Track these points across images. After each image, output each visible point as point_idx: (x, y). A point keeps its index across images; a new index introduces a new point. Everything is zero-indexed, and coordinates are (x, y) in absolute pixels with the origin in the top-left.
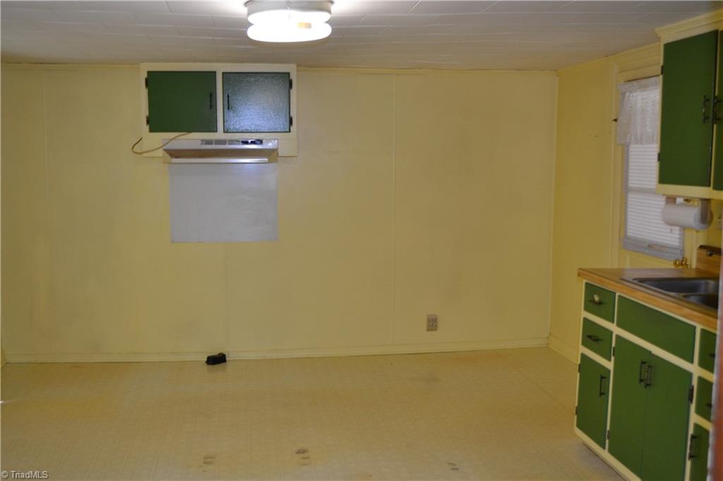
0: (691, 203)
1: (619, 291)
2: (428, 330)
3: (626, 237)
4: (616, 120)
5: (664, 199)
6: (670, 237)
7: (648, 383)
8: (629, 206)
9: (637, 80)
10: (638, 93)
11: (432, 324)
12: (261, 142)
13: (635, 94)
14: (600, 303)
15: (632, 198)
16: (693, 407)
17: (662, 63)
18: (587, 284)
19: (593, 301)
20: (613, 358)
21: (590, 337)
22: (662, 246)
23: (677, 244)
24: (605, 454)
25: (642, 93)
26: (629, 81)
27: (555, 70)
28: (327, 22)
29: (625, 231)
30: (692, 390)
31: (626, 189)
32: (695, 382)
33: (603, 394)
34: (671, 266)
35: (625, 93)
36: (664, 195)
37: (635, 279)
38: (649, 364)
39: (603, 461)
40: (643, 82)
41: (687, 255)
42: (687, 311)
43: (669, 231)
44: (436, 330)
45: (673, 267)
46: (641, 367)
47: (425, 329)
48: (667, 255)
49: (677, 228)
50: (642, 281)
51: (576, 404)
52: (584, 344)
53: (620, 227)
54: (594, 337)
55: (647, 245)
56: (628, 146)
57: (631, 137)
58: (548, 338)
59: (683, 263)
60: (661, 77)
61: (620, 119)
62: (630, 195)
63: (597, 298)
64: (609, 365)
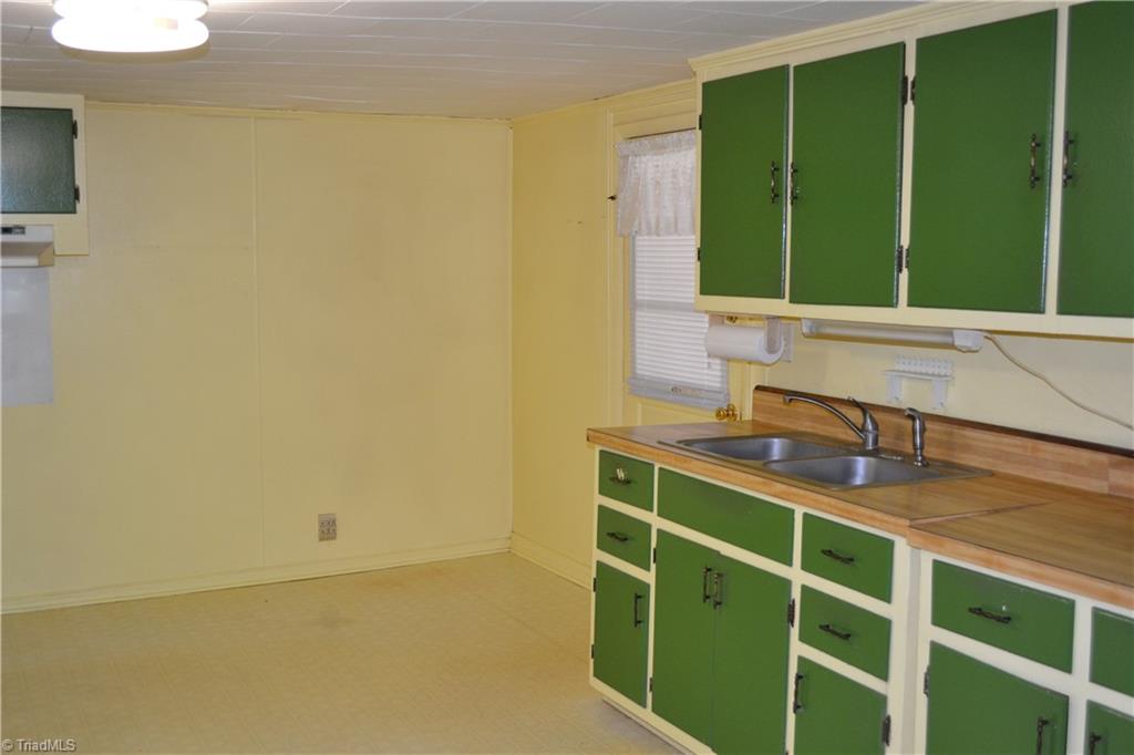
0: (738, 322)
1: (658, 461)
2: (321, 539)
3: (634, 376)
4: (612, 198)
5: (706, 318)
6: (708, 375)
7: (718, 600)
8: (638, 329)
9: (651, 135)
10: (648, 157)
11: (328, 529)
12: (21, 229)
13: (644, 159)
14: (627, 482)
15: (643, 317)
16: (795, 631)
17: (700, 112)
18: (601, 452)
19: (615, 479)
20: (653, 566)
21: (612, 535)
22: (694, 390)
23: (718, 385)
24: (647, 715)
25: (655, 158)
26: (631, 138)
27: (509, 119)
28: (202, 19)
29: (633, 368)
30: (792, 608)
31: (632, 305)
32: (796, 595)
33: (640, 622)
34: (713, 419)
35: (627, 156)
36: (706, 312)
37: (679, 442)
38: (716, 570)
39: (640, 727)
40: (658, 139)
41: (734, 401)
42: (779, 487)
43: (706, 366)
44: (334, 538)
45: (716, 421)
46: (705, 577)
47: (317, 539)
48: (705, 401)
49: (718, 361)
50: (689, 443)
51: (592, 642)
52: (600, 546)
53: (624, 362)
54: (617, 534)
55: (671, 387)
56: (634, 238)
57: (640, 224)
58: (510, 538)
59: (728, 413)
60: (699, 133)
61: (620, 197)
62: (638, 313)
63: (621, 474)
64: (649, 577)
